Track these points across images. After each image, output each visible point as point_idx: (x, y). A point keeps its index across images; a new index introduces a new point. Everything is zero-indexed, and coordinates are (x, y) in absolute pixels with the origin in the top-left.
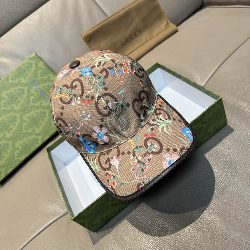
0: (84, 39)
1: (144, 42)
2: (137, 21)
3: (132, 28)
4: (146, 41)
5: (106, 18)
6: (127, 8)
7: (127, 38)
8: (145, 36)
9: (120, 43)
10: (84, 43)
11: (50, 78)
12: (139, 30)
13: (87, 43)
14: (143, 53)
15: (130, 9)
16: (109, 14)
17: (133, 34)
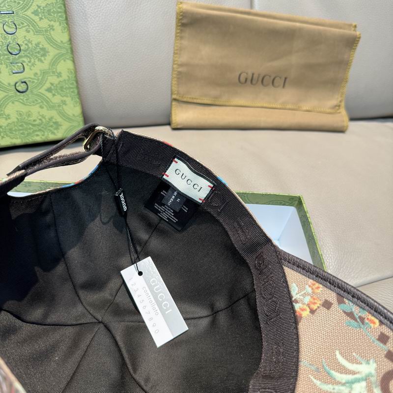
0: (177, 14)
1: (279, 106)
2: (295, 60)
3: (277, 64)
4: (283, 107)
5: (247, 9)
6: (298, 24)
7: (255, 76)
8: (287, 95)
9: (237, 74)
10: (173, 22)
11: (52, 32)
12: (286, 78)
13: (177, 26)
14: (262, 125)
15: (300, 30)
16: (257, 8)
17: (270, 76)
